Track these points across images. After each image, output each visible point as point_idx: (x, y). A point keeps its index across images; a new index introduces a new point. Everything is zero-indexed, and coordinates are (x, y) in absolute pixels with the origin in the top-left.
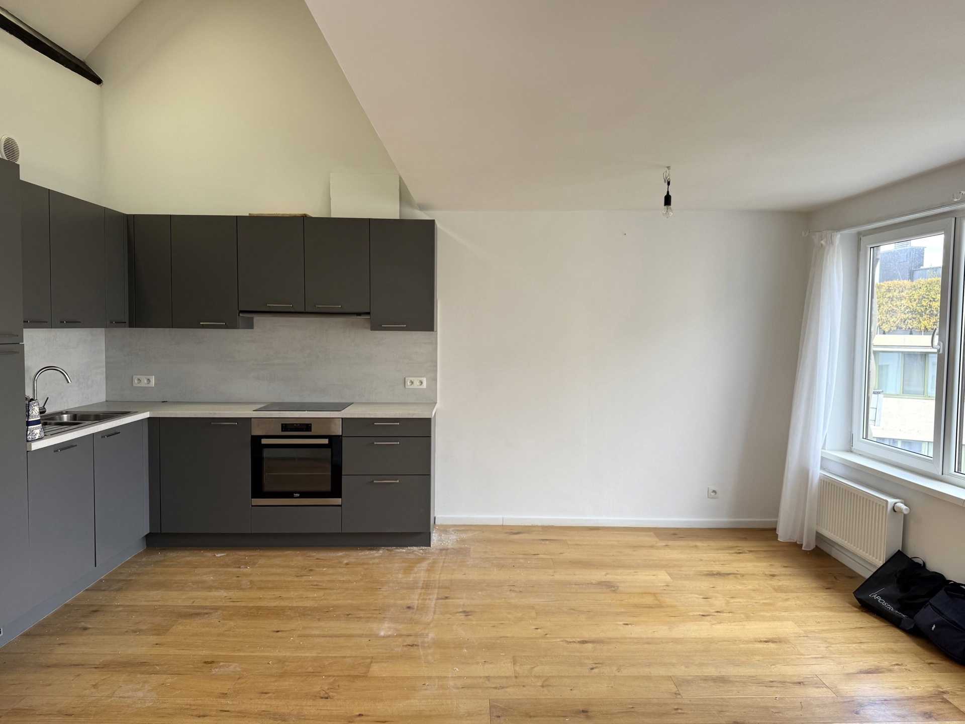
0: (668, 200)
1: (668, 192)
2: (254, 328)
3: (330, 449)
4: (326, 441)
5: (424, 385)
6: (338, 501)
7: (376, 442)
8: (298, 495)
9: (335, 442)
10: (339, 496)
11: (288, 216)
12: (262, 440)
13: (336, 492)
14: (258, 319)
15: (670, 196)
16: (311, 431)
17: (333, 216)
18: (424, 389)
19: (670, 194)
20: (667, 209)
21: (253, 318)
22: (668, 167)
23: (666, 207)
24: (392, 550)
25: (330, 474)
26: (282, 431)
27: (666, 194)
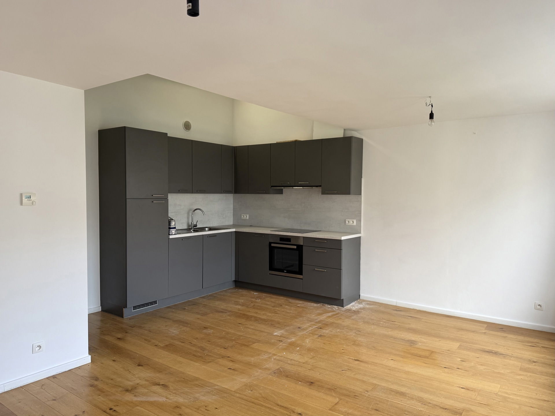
0: (431, 116)
1: (432, 111)
2: (283, 194)
3: (298, 252)
4: (295, 247)
5: (355, 223)
6: (301, 277)
7: (317, 250)
8: (286, 271)
9: (300, 248)
10: (302, 275)
11: (290, 141)
12: (272, 244)
13: (300, 272)
14: (285, 190)
15: (433, 114)
16: (290, 242)
17: (314, 138)
18: (355, 225)
19: (433, 112)
20: (431, 121)
21: (283, 189)
22: (430, 97)
23: (430, 120)
24: (324, 305)
25: (298, 263)
26: (280, 241)
27: (431, 112)
